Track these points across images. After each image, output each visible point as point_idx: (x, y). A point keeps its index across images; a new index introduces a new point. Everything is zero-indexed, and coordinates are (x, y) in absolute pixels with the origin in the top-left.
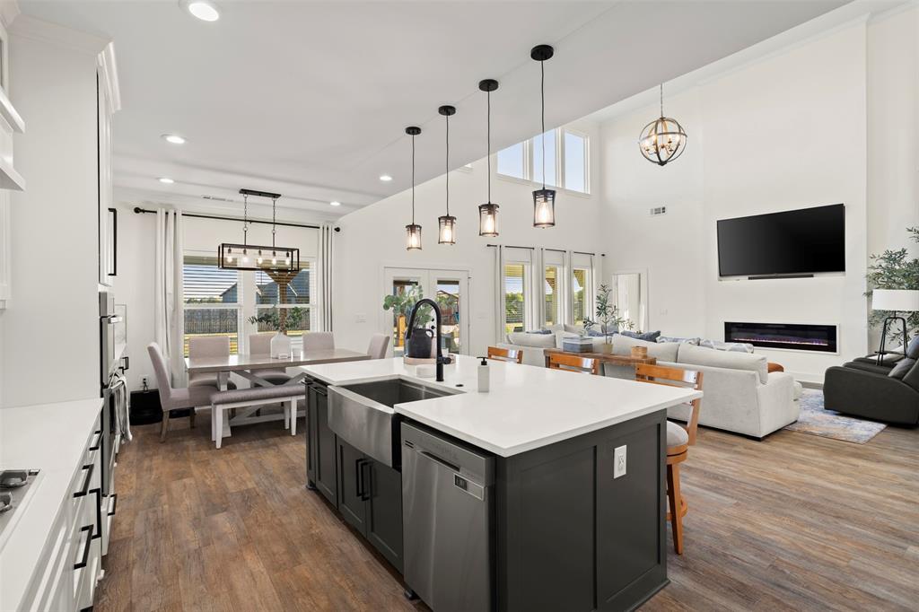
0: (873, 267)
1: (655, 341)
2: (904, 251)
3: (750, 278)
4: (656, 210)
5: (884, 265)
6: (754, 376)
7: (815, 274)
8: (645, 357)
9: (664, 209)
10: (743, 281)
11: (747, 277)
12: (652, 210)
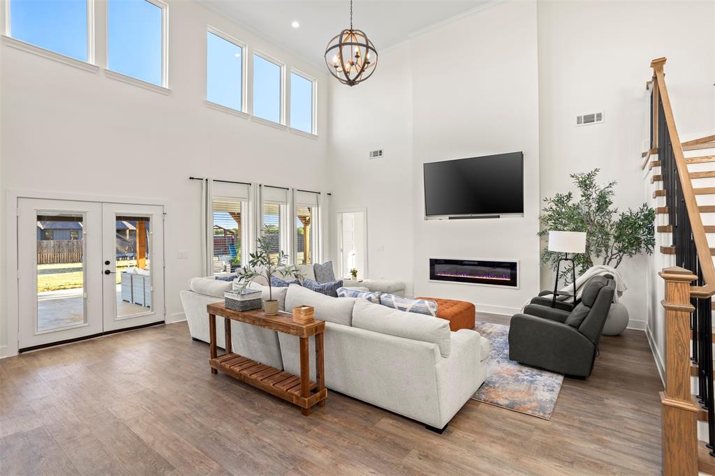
0: (546, 210)
1: (336, 295)
2: (570, 194)
3: (450, 218)
4: (374, 153)
5: (554, 207)
6: (432, 351)
7: (501, 215)
8: (310, 320)
9: (381, 152)
10: (444, 220)
11: (448, 216)
12: (371, 153)
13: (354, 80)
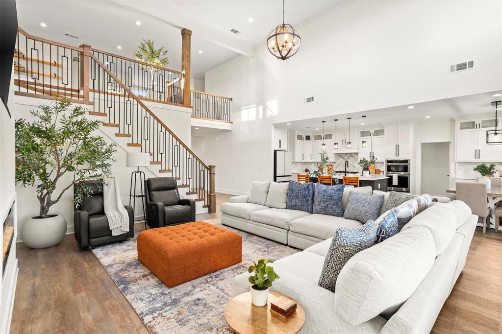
13: (285, 56)
